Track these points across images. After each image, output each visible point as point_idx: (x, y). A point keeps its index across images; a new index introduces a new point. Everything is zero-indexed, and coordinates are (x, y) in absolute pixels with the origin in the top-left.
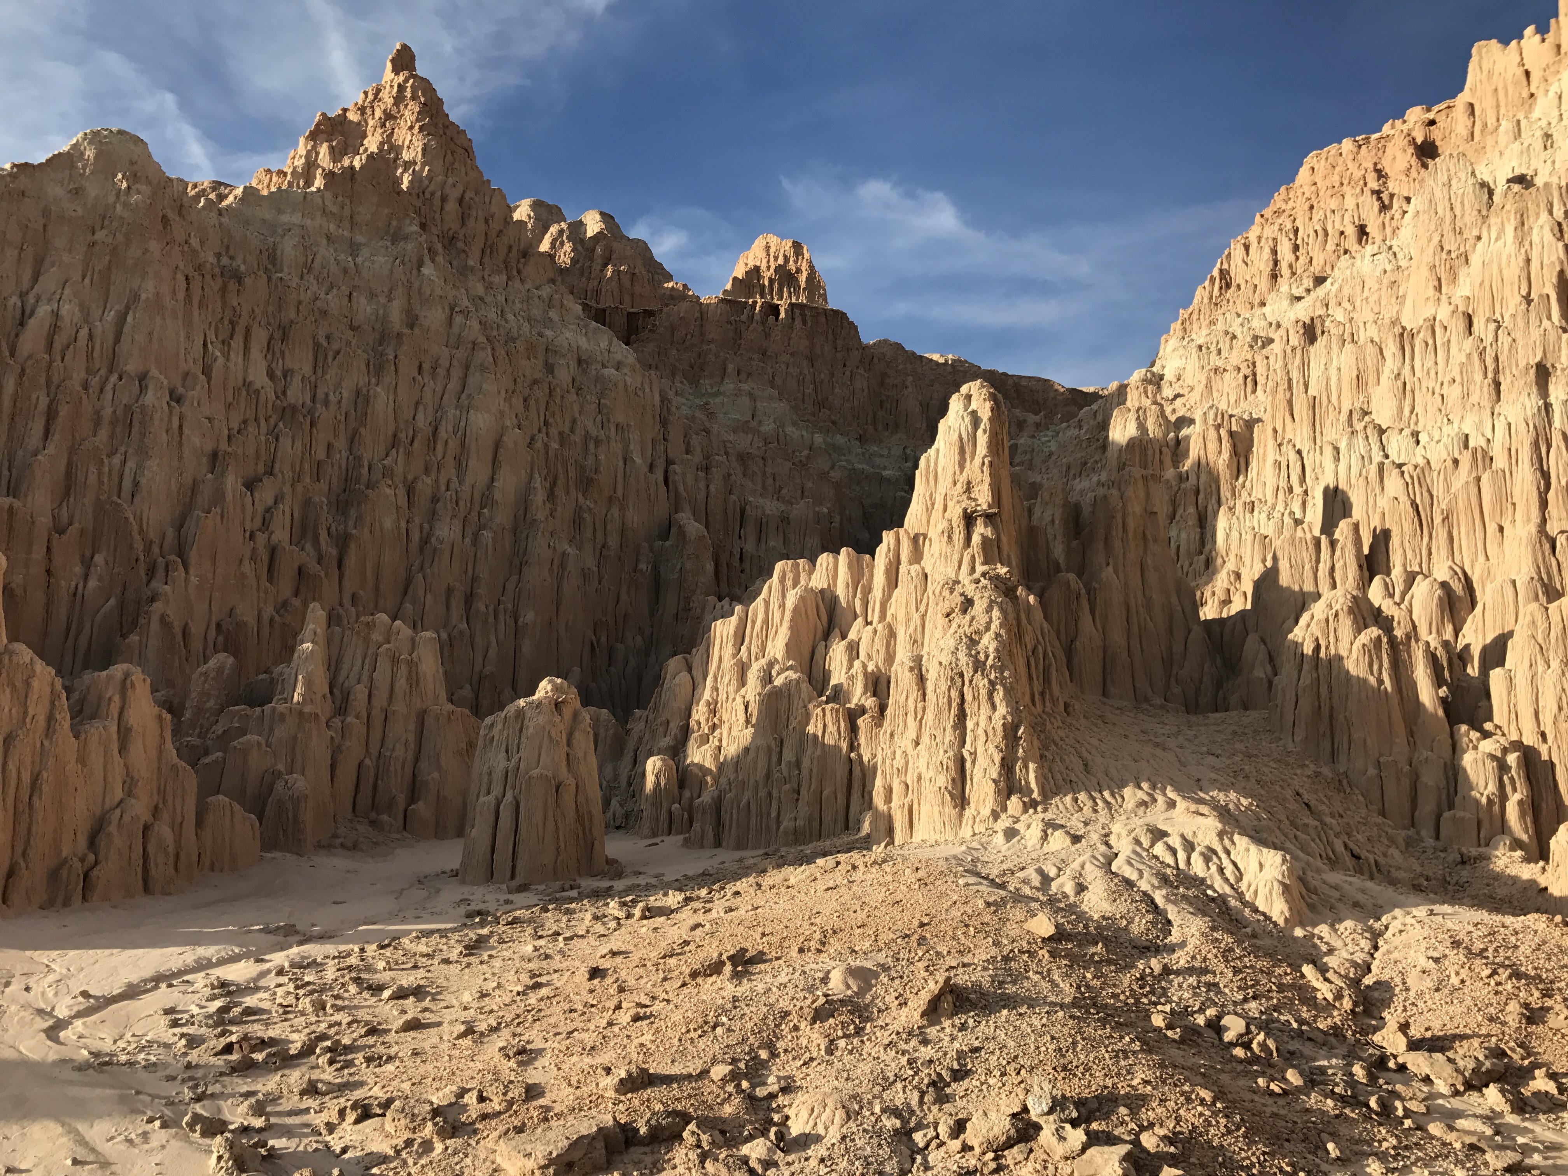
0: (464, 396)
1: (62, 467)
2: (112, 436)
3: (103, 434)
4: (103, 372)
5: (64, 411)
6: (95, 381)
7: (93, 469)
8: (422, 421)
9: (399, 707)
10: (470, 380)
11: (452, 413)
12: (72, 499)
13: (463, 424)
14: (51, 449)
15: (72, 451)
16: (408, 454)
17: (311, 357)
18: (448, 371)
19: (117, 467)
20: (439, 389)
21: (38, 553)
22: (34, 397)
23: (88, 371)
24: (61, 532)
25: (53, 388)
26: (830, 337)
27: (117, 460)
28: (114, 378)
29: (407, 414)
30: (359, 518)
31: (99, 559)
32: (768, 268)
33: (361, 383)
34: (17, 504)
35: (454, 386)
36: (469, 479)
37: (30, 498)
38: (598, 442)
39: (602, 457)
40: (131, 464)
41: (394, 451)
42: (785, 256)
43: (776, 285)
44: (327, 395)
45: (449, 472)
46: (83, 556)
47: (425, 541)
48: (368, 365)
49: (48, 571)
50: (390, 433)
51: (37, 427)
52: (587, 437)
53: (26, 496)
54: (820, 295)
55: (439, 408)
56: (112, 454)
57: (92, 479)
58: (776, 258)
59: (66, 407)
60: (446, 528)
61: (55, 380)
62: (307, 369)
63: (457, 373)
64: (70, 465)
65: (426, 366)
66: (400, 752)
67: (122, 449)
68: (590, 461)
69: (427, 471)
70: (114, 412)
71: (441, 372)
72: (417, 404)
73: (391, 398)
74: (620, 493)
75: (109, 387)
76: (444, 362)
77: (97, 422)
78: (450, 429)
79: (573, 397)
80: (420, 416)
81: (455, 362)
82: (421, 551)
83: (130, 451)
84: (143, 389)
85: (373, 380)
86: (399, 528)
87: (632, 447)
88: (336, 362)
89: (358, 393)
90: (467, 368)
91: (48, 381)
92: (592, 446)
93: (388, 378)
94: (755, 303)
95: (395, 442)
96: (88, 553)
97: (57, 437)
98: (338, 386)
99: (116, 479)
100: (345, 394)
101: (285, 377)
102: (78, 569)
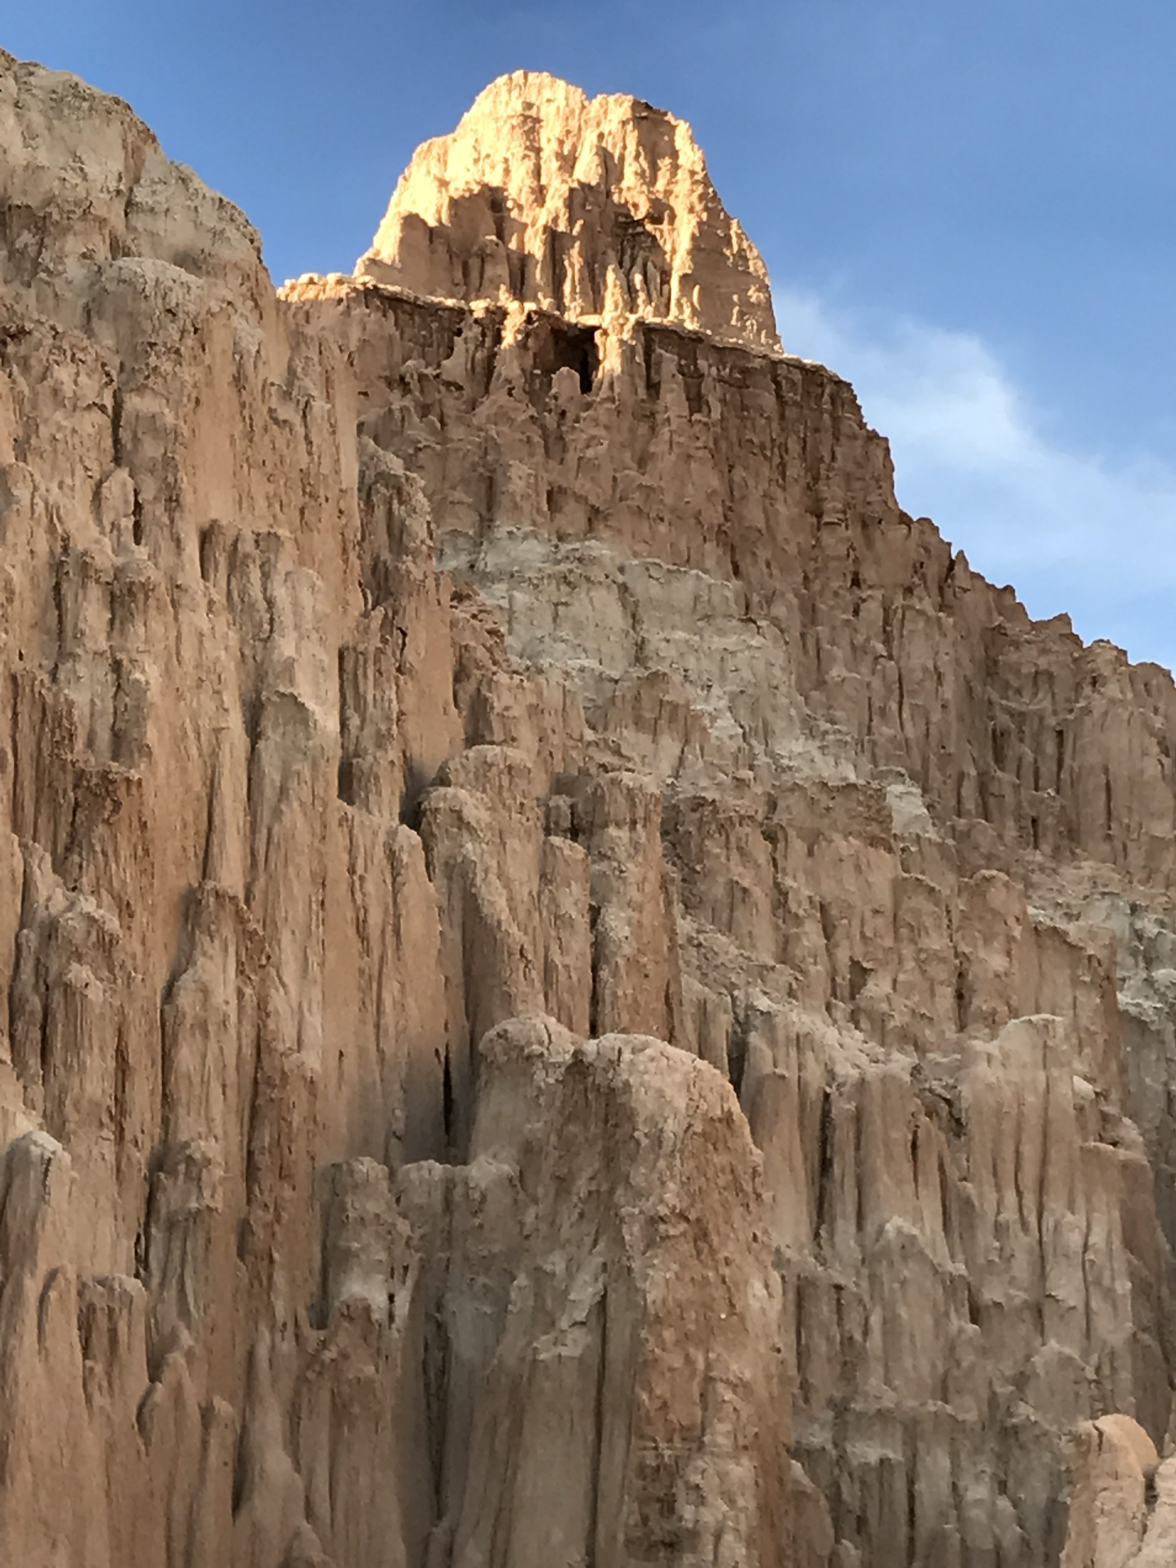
26: (795, 470)
32: (540, 194)
42: (605, 156)
43: (574, 260)
54: (747, 308)
58: (568, 162)
94: (498, 315)
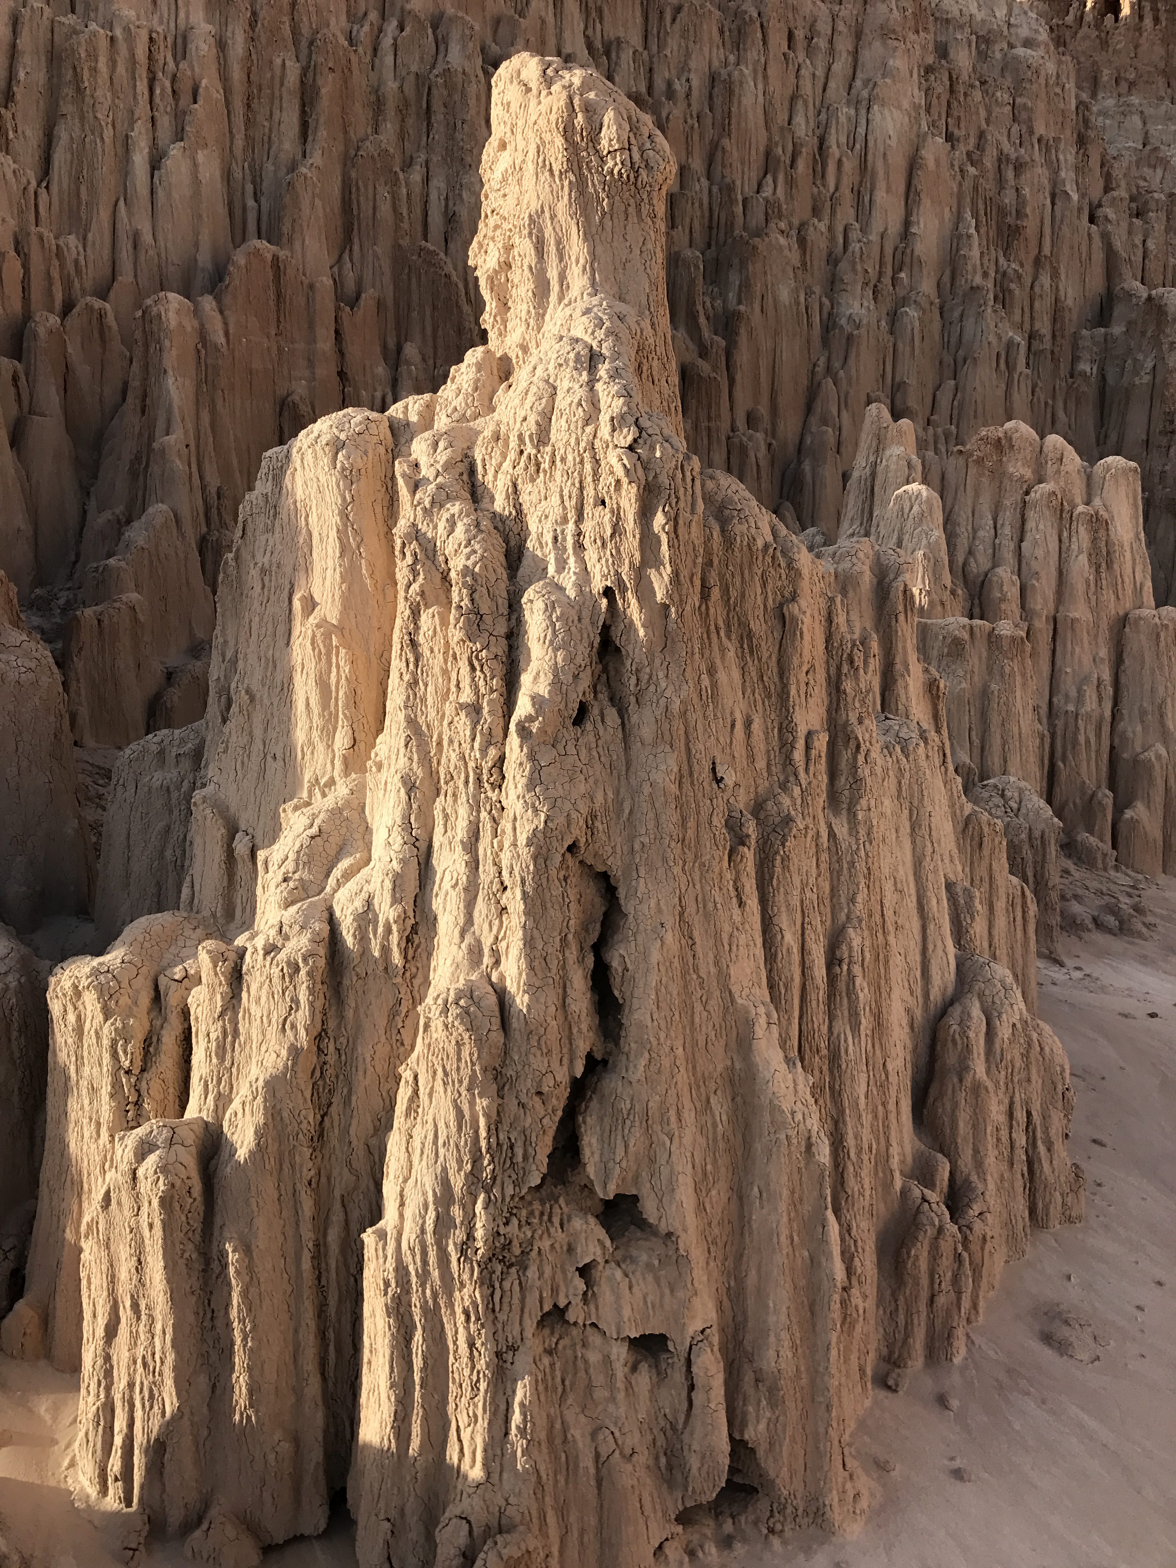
0: (858, 83)
1: (336, 190)
2: (402, 135)
3: (390, 128)
4: (373, 16)
5: (327, 85)
6: (364, 32)
7: (384, 192)
8: (802, 126)
9: (1079, 611)
10: (866, 55)
11: (845, 112)
12: (356, 247)
13: (861, 130)
14: (316, 158)
15: (348, 160)
16: (791, 183)
17: (639, 20)
18: (831, 42)
19: (417, 190)
20: (820, 73)
21: (325, 344)
22: (278, 61)
23: (352, 17)
24: (354, 302)
25: (304, 44)
27: (416, 176)
28: (392, 26)
29: (782, 117)
30: (746, 286)
31: (411, 350)
33: (716, 63)
34: (283, 254)
35: (841, 66)
36: (877, 226)
37: (297, 245)
38: (1019, 167)
39: (1026, 191)
40: (438, 183)
41: (769, 178)
44: (669, 84)
45: (846, 214)
46: (385, 347)
47: (829, 325)
48: (721, 32)
49: (341, 374)
50: (762, 149)
51: (290, 118)
52: (1002, 159)
53: (290, 241)
55: (824, 107)
56: (408, 164)
57: (385, 209)
59: (331, 76)
60: (857, 304)
61: (305, 30)
62: (635, 39)
63: (844, 45)
64: (347, 187)
65: (799, 34)
66: (1090, 704)
67: (423, 157)
68: (1009, 198)
69: (816, 211)
70: (401, 88)
71: (822, 43)
72: (793, 99)
73: (760, 86)
74: (1047, 251)
75: (387, 42)
76: (824, 27)
77: (378, 105)
78: (843, 140)
79: (977, 95)
80: (799, 118)
81: (841, 26)
82: (826, 341)
83: (435, 159)
84: (441, 44)
85: (732, 58)
86: (798, 303)
87: (1063, 174)
88: (677, 26)
89: (713, 79)
90: (858, 36)
91: (295, 31)
92: (1010, 174)
93: (753, 54)
95: (769, 164)
96: (391, 343)
97: (322, 133)
98: (684, 68)
99: (418, 211)
100: (695, 83)
101: (607, 53)
102: (381, 370)
